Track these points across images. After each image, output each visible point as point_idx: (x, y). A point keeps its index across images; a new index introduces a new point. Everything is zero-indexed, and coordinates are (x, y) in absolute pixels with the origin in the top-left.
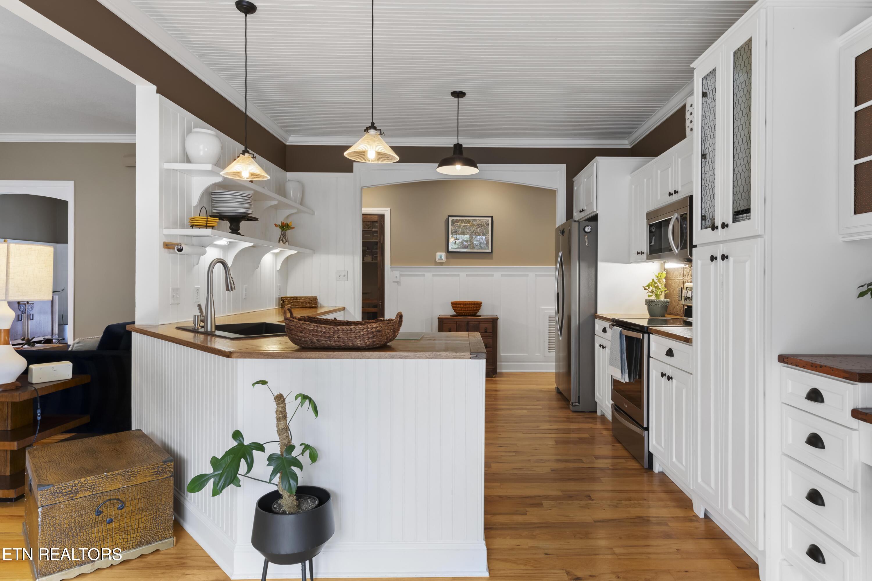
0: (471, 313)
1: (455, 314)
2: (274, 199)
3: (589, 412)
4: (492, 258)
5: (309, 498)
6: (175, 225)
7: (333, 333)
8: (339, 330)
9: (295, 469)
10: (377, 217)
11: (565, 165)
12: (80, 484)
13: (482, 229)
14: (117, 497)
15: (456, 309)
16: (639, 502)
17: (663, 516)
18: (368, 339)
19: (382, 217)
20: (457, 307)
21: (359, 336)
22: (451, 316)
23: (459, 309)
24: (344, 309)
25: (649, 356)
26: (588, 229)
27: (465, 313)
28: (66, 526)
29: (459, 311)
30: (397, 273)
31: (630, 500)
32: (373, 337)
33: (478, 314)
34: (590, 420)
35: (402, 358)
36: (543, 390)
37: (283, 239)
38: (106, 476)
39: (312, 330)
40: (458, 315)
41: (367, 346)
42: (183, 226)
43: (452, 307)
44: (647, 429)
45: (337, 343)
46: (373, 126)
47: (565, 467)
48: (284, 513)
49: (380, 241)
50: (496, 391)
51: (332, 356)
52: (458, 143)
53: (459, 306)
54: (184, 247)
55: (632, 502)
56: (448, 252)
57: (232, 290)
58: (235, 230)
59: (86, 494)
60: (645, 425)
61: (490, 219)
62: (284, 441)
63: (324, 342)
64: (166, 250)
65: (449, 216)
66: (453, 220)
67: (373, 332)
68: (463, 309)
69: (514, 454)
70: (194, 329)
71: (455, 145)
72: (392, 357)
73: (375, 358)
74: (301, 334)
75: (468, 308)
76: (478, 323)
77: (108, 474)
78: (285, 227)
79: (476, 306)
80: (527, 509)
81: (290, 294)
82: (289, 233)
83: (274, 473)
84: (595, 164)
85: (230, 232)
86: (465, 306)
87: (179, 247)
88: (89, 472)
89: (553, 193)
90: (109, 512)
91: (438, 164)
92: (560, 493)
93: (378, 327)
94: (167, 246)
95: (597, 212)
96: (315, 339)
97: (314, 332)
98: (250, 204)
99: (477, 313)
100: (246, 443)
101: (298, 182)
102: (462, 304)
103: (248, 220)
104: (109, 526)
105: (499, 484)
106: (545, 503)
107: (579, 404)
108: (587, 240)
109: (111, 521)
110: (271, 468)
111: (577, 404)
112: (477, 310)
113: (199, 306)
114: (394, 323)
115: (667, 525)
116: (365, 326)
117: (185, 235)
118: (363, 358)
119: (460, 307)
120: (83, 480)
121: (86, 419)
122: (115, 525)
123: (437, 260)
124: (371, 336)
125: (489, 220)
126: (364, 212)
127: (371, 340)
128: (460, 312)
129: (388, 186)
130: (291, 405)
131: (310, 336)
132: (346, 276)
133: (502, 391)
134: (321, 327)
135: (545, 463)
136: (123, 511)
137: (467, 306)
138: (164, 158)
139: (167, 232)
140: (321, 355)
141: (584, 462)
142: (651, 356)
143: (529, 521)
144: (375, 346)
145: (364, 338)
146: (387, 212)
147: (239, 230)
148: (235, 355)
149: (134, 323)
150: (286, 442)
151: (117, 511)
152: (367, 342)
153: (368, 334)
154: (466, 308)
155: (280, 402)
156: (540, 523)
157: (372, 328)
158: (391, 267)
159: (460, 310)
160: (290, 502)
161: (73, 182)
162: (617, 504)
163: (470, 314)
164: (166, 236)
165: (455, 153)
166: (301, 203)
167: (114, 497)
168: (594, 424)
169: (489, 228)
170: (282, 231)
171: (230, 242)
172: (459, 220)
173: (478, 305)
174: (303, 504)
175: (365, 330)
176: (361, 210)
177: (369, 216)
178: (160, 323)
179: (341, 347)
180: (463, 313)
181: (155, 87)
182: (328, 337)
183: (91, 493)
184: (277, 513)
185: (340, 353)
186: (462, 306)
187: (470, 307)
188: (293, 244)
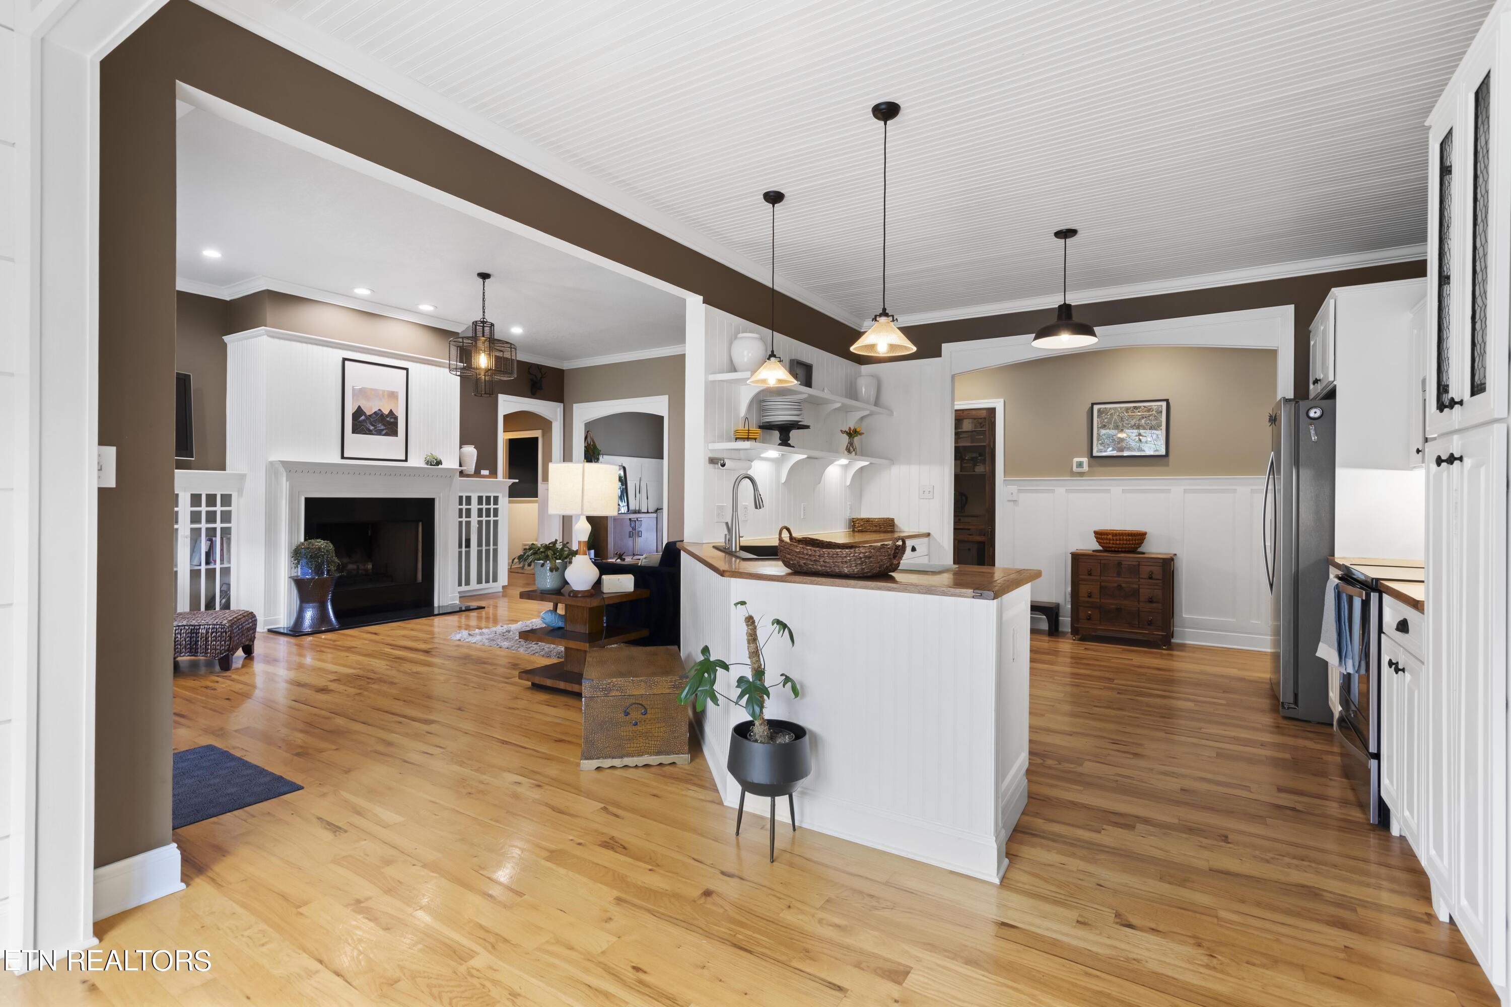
0: (1125, 548)
1: (1101, 548)
2: (835, 402)
3: (1319, 723)
4: (1167, 465)
5: (789, 734)
6: (722, 438)
7: (819, 556)
8: (824, 554)
9: (765, 697)
10: (985, 412)
11: (1293, 306)
12: (612, 684)
13: (1149, 420)
14: (641, 702)
15: (1101, 541)
16: (1321, 866)
17: (1354, 896)
18: (856, 566)
19: (992, 411)
20: (1102, 539)
21: (846, 562)
22: (1094, 551)
23: (1105, 541)
24: (928, 535)
25: (1380, 631)
26: (1315, 413)
27: (1116, 548)
28: (602, 719)
29: (1105, 545)
30: (1013, 488)
31: (1303, 860)
32: (861, 564)
33: (1139, 550)
34: (1310, 735)
35: (890, 590)
36: (1247, 678)
37: (850, 449)
38: (632, 680)
39: (799, 552)
40: (1106, 550)
41: (856, 574)
42: (729, 440)
43: (1096, 537)
44: (1377, 756)
45: (823, 568)
46: (884, 313)
47: (1209, 791)
48: (756, 741)
49: (989, 445)
50: (1169, 670)
51: (815, 582)
52: (1065, 303)
53: (1105, 536)
54: (727, 461)
55: (1305, 863)
56: (1091, 456)
57: (760, 508)
58: (785, 442)
59: (617, 694)
60: (1373, 749)
61: (1164, 404)
62: (754, 665)
63: (811, 566)
64: (712, 465)
65: (1093, 404)
66: (1099, 410)
67: (861, 558)
68: (1111, 542)
69: (1131, 756)
70: (725, 548)
71: (1060, 306)
72: (879, 589)
73: (860, 588)
74: (789, 556)
75: (1120, 540)
76: (1137, 563)
77: (634, 679)
78: (852, 434)
79: (1134, 538)
80: (1105, 827)
81: (865, 515)
82: (856, 440)
83: (741, 696)
84: (1332, 302)
85: (780, 445)
86: (1114, 538)
87: (722, 462)
88: (621, 675)
89: (1271, 354)
90: (635, 715)
91: (1034, 335)
92: (1176, 821)
93: (866, 552)
94: (713, 461)
95: (1335, 383)
96: (802, 562)
97: (801, 554)
98: (800, 410)
99: (1137, 548)
100: (712, 659)
101: (872, 376)
102: (1110, 534)
103: (799, 428)
104: (635, 728)
105: (1082, 788)
106: (1140, 827)
107: (1297, 706)
108: (1312, 432)
109: (636, 724)
110: (739, 690)
111: (1293, 706)
112: (1138, 544)
113: (727, 524)
114: (889, 548)
115: (1355, 911)
116: (852, 550)
117: (731, 449)
118: (848, 586)
119: (1107, 539)
120: (614, 680)
121: (645, 633)
122: (638, 728)
123: (1075, 469)
124: (859, 562)
125: (1162, 406)
126: (957, 407)
127: (859, 567)
128: (1108, 545)
129: (995, 368)
130: (765, 630)
131: (797, 559)
132: (931, 493)
133: (1181, 671)
134: (807, 549)
135: (1177, 778)
136: (646, 716)
137: (1118, 537)
138: (710, 369)
139: (712, 446)
140: (805, 580)
141: (1252, 790)
142: (1384, 631)
143: (1096, 841)
144: (865, 575)
145: (851, 564)
146: (998, 404)
147: (789, 440)
148: (727, 574)
149: (683, 541)
150: (756, 666)
151: (641, 716)
152: (856, 570)
153: (855, 560)
154: (1117, 540)
155: (749, 623)
156: (1114, 848)
157: (860, 553)
158: (1004, 480)
159: (1107, 543)
160: (761, 730)
161: (667, 396)
162: (1272, 858)
163: (1123, 549)
164: (712, 450)
165: (1060, 317)
166: (877, 403)
167: (637, 702)
168: (1315, 742)
169: (1161, 417)
170: (850, 438)
171: (782, 454)
172: (1110, 408)
173: (1139, 538)
174: (780, 738)
175: (852, 555)
176: (953, 404)
177: (974, 412)
178: (704, 542)
179: (828, 572)
180: (1113, 547)
181: (700, 298)
182: (815, 560)
183: (620, 694)
184: (749, 740)
185: (824, 580)
186: (1110, 537)
187: (1123, 539)
188: (864, 454)
